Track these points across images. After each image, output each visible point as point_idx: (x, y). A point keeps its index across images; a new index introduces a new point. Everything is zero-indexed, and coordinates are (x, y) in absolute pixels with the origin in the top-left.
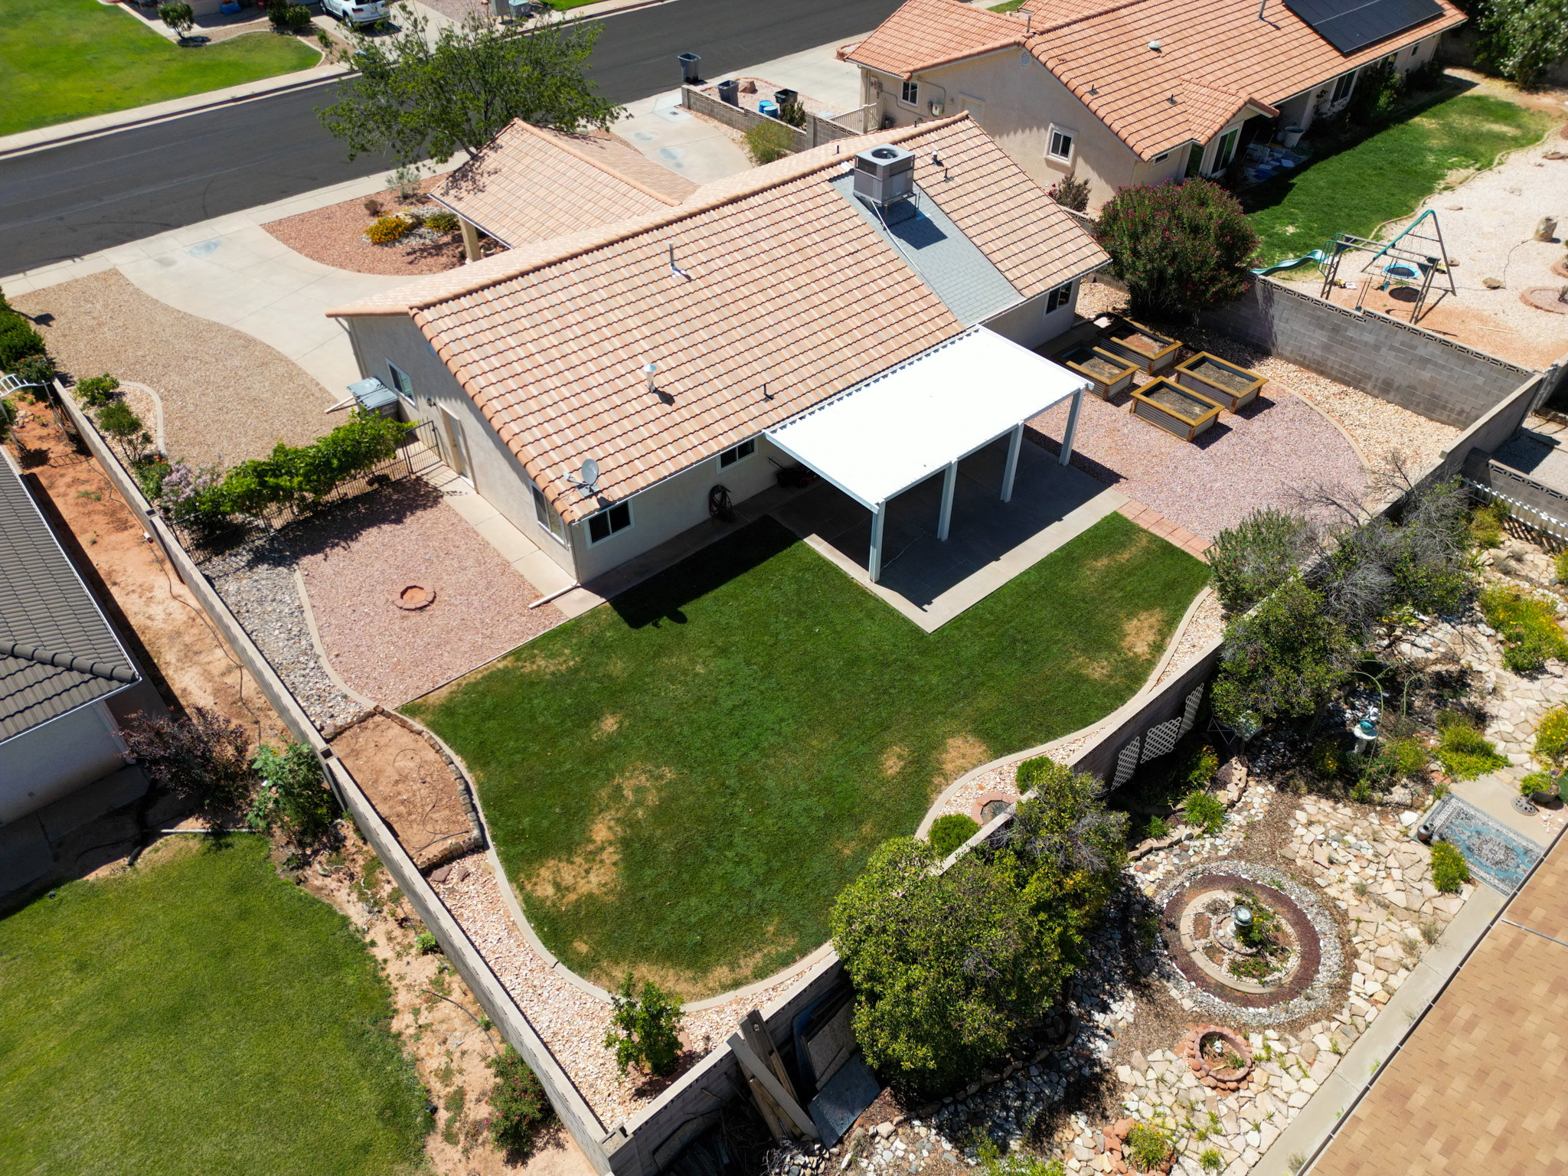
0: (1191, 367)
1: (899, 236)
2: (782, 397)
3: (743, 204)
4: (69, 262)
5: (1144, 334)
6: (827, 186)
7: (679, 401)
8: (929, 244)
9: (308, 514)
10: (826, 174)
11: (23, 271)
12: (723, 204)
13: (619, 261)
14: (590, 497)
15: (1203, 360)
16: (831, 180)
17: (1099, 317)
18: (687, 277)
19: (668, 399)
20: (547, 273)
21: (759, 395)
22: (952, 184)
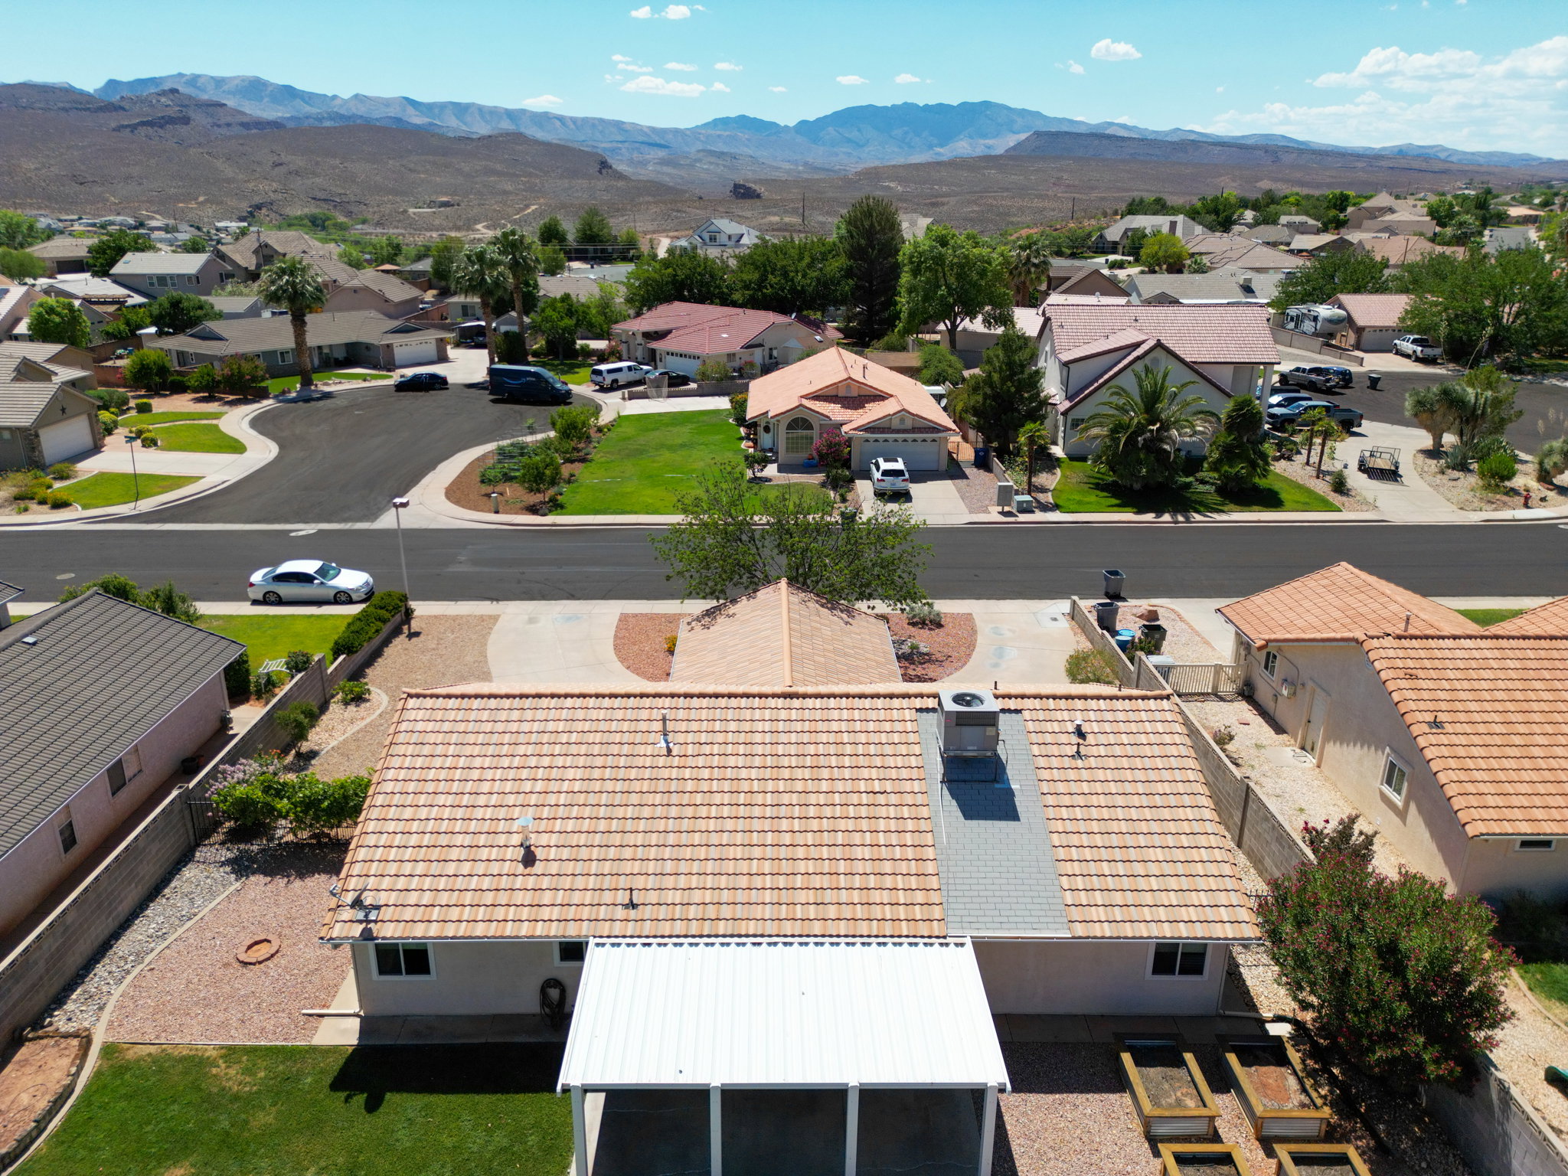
0: (1299, 1160)
1: (953, 795)
2: (647, 912)
3: (796, 703)
4: (489, 602)
5: (1295, 1073)
6: (908, 715)
7: (538, 868)
8: (986, 818)
9: (314, 841)
10: (918, 703)
11: (457, 600)
12: (774, 696)
13: (619, 714)
14: (360, 922)
15: (1343, 1160)
16: (920, 710)
17: (1279, 1019)
18: (669, 751)
19: (529, 859)
20: (545, 702)
21: (623, 897)
22: (1080, 763)
